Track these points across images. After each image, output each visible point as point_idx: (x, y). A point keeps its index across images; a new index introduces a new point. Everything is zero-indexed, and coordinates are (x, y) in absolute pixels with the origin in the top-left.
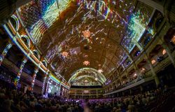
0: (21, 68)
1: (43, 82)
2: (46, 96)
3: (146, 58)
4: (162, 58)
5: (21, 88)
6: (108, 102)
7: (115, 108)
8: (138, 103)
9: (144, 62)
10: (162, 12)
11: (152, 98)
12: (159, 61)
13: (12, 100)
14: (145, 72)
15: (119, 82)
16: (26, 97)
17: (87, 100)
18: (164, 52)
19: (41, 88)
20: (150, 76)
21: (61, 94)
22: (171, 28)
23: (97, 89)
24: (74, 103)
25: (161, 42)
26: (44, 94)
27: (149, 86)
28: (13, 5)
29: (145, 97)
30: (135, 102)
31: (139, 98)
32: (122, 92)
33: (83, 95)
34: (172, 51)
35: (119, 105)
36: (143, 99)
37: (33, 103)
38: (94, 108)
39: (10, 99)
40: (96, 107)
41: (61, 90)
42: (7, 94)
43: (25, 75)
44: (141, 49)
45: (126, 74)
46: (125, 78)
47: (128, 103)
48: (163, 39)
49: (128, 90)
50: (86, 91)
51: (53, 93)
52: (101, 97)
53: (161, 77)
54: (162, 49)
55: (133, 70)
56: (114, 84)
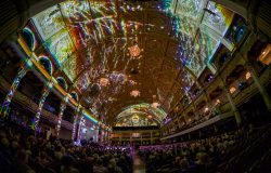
0: (41, 105)
1: (72, 122)
2: (78, 143)
3: (222, 84)
4: (246, 85)
5: (42, 133)
6: (168, 149)
7: (178, 158)
8: (211, 150)
9: (219, 90)
10: (245, 17)
11: (232, 142)
12: (241, 89)
13: (29, 151)
14: (221, 105)
15: (183, 120)
16: (49, 145)
17: (137, 147)
18: (248, 75)
19: (71, 131)
20: (228, 110)
22: (258, 41)
23: (151, 131)
24: (119, 151)
25: (243, 61)
26: (76, 140)
27: (226, 125)
28: (26, 13)
29: (221, 141)
30: (208, 148)
31: (213, 143)
32: (187, 134)
33: (131, 140)
34: (259, 74)
36: (219, 145)
37: (60, 154)
38: (147, 159)
39: (27, 149)
40: (151, 157)
41: (100, 133)
42: (22, 142)
43: (47, 114)
44: (214, 71)
45: (192, 108)
46: (191, 114)
47: (197, 150)
48: (245, 56)
49: (196, 131)
50: (136, 135)
52: (158, 142)
53: (244, 113)
54: (245, 71)
55: (204, 102)
56: (176, 123)
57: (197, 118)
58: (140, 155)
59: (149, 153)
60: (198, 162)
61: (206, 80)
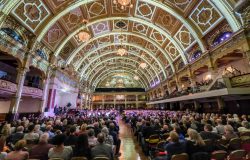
15: (174, 85)
21: (78, 105)
23: (136, 94)
32: (178, 102)
33: (115, 103)
35: (173, 125)
45: (188, 74)
46: (185, 79)
50: (120, 97)
51: (64, 104)
52: (143, 107)
55: (206, 67)
56: (165, 87)
57: (192, 85)
58: (125, 120)
59: (135, 120)
60: (188, 139)
61: (217, 39)
